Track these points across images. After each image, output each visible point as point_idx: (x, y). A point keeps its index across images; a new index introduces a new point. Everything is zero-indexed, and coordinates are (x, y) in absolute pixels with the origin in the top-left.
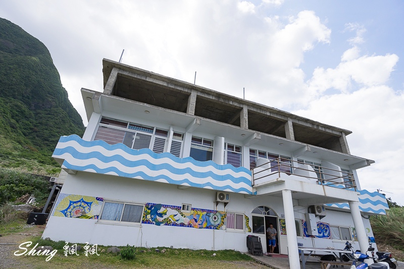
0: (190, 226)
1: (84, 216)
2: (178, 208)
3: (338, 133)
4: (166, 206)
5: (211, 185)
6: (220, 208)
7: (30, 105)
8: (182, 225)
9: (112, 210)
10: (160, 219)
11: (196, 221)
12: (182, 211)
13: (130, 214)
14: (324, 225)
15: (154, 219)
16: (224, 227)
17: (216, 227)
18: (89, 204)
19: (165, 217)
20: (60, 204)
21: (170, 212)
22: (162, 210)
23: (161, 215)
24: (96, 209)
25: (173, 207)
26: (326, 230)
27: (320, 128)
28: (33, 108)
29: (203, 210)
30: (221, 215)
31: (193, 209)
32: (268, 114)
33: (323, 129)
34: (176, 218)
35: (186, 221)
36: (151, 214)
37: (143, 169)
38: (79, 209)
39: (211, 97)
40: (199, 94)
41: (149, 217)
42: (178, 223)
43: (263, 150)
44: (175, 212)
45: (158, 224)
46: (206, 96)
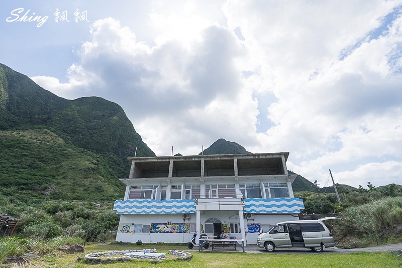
0: (171, 232)
1: (128, 232)
2: (165, 224)
3: (277, 156)
4: (160, 224)
5: (175, 212)
6: (187, 222)
7: (119, 154)
8: (168, 232)
9: (138, 228)
10: (158, 230)
11: (174, 230)
12: (167, 225)
13: (145, 229)
14: (255, 225)
15: (155, 230)
16: (188, 231)
17: (184, 232)
18: (129, 226)
19: (160, 229)
20: (120, 228)
21: (162, 226)
22: (158, 226)
23: (158, 228)
24: (132, 228)
25: (163, 224)
26: (258, 228)
27: (261, 157)
28: (121, 155)
29: (178, 224)
30: (187, 225)
31: (173, 224)
32: (219, 159)
33: (264, 157)
34: (165, 229)
35: (169, 230)
36: (153, 228)
37: (145, 209)
38: (126, 229)
39: (181, 160)
40: (174, 160)
41: (153, 229)
42: (166, 231)
43: (214, 184)
44: (164, 226)
45: (157, 232)
46: (179, 160)
